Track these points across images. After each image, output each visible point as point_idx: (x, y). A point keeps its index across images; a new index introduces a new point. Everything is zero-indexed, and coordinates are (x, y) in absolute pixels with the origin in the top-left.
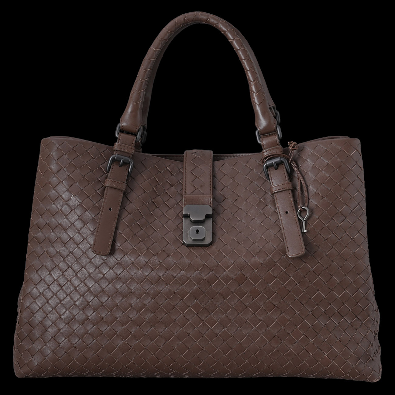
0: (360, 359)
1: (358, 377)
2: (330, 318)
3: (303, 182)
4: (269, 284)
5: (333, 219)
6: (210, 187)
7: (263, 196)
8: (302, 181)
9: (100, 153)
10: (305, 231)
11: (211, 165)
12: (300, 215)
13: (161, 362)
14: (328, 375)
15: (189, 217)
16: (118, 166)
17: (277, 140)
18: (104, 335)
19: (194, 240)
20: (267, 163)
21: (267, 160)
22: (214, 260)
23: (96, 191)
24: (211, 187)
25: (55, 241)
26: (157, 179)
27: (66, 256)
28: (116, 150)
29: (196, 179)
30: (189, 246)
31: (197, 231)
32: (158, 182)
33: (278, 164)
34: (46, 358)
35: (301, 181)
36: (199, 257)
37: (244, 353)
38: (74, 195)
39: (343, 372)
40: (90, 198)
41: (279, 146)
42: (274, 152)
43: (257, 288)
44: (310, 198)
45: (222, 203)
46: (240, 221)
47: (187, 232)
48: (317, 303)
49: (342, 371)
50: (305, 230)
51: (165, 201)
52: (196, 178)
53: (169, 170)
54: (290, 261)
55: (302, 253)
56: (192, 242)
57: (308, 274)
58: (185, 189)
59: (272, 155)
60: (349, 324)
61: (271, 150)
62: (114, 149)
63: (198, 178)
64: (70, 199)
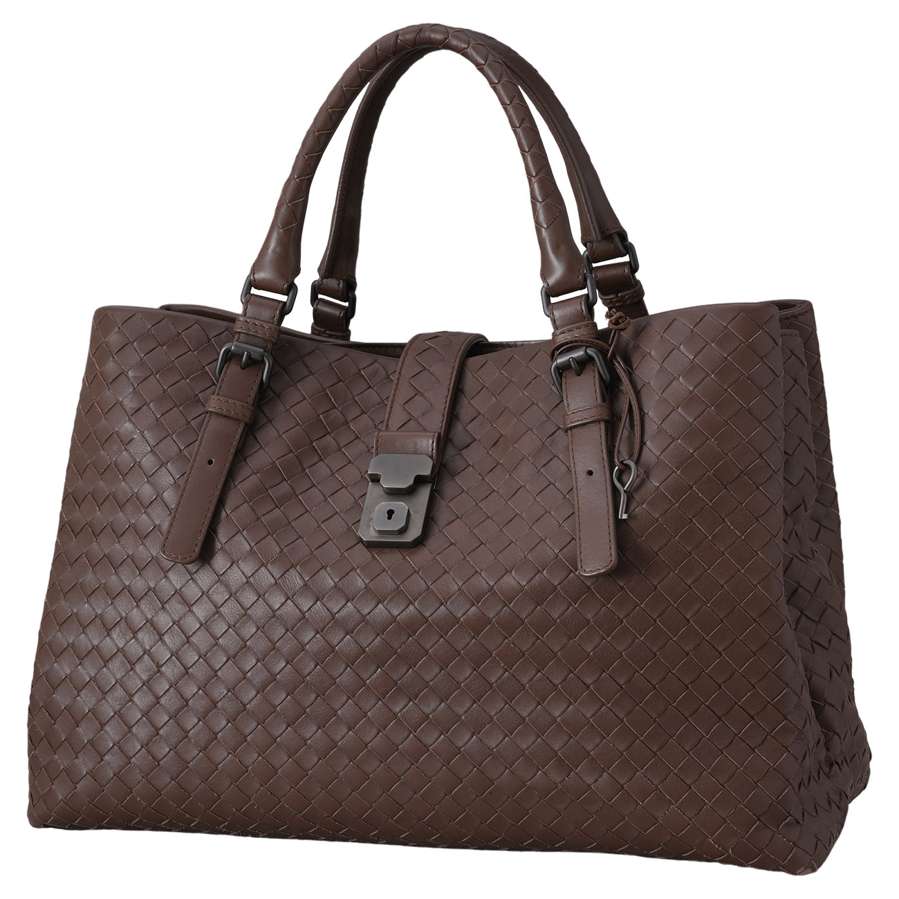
0: (760, 820)
1: (756, 860)
2: (687, 719)
3: (634, 403)
4: (540, 637)
5: (694, 489)
6: (443, 415)
7: (550, 436)
8: (632, 402)
9: (209, 340)
10: (625, 516)
11: (456, 366)
12: (620, 479)
13: (313, 806)
14: (688, 854)
15: (379, 481)
16: (239, 368)
17: (584, 309)
18: (190, 740)
19: (380, 532)
20: (558, 361)
21: (560, 354)
22: (420, 578)
23: (188, 423)
24: (445, 415)
25: (101, 531)
26: (331, 397)
27: (120, 565)
28: (240, 333)
29: (418, 398)
30: (370, 545)
31: (390, 513)
32: (334, 403)
33: (583, 364)
34: (78, 786)
35: (630, 401)
36: (389, 572)
37: (490, 793)
38: (140, 431)
39: (719, 846)
40: (174, 436)
41: (587, 320)
42: (576, 334)
43: (512, 645)
44: (645, 440)
45: (465, 450)
46: (494, 490)
47: (371, 514)
48: (654, 683)
49: (717, 846)
50: (625, 513)
51: (342, 445)
52: (416, 394)
53: (365, 376)
54: (589, 583)
55: (609, 567)
56: (376, 537)
57: (631, 615)
58: (388, 420)
59: (571, 342)
60: (736, 735)
61: (570, 330)
62: (234, 330)
63: (422, 395)
64: (133, 438)
